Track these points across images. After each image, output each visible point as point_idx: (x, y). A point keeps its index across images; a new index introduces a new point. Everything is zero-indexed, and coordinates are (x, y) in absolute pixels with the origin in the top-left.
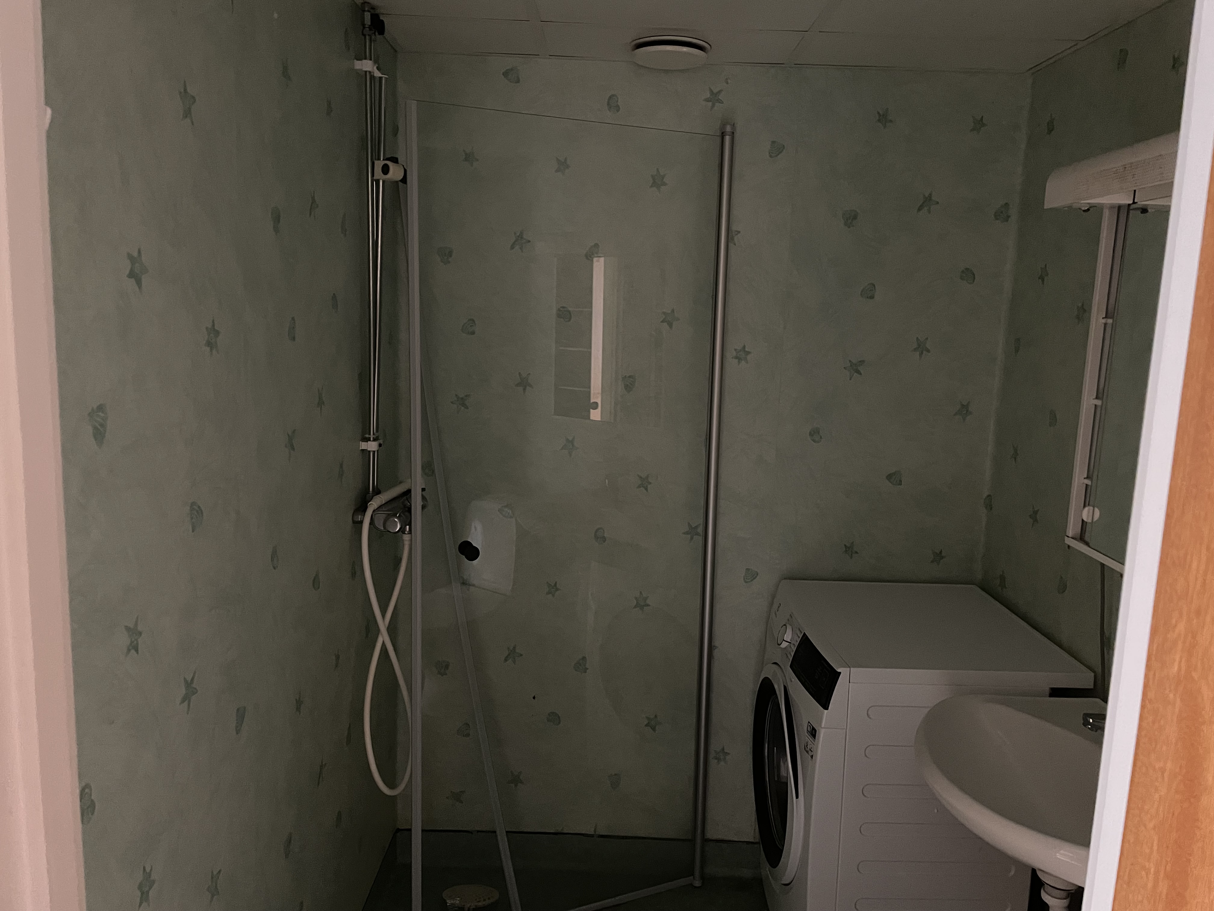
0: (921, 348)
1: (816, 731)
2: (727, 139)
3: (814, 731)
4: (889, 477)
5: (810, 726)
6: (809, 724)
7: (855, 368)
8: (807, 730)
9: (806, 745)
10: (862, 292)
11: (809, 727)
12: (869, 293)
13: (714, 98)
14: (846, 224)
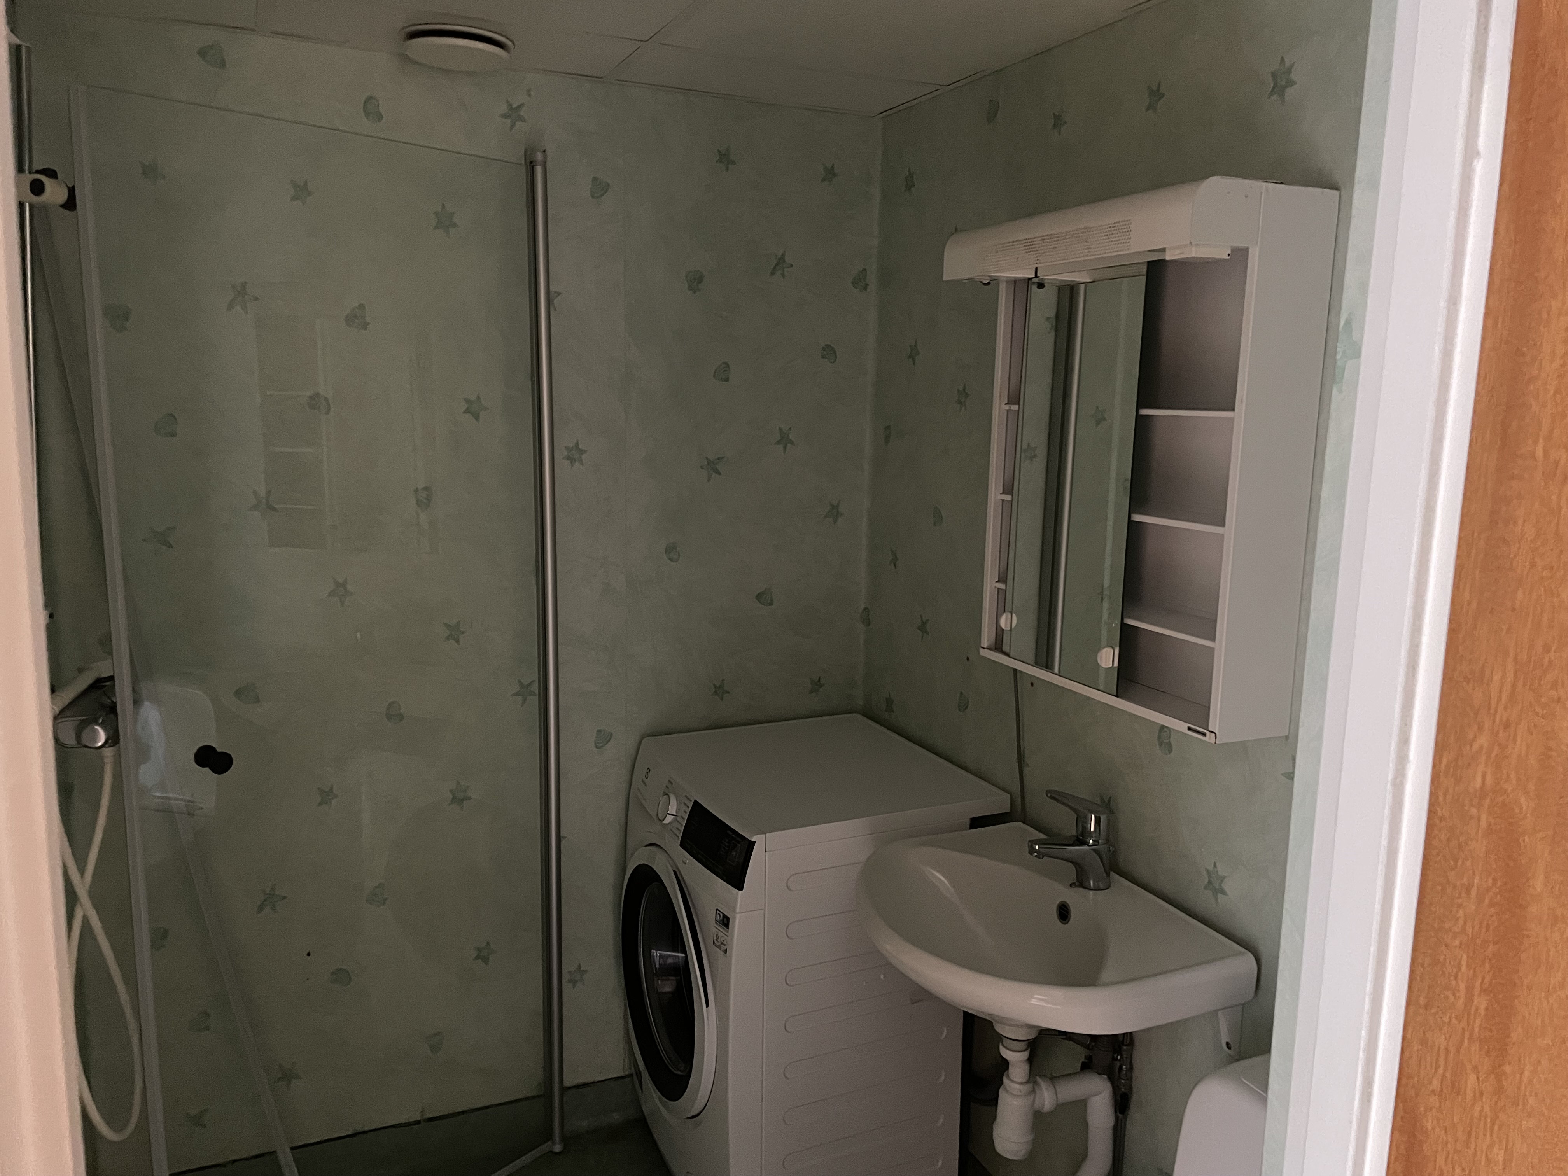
0: (784, 440)
1: (728, 919)
2: (539, 170)
3: (725, 920)
4: (759, 597)
5: (719, 914)
6: (718, 912)
7: (712, 466)
8: (716, 920)
9: (715, 938)
10: (715, 373)
11: (718, 916)
12: (723, 373)
13: (514, 113)
14: (690, 288)
